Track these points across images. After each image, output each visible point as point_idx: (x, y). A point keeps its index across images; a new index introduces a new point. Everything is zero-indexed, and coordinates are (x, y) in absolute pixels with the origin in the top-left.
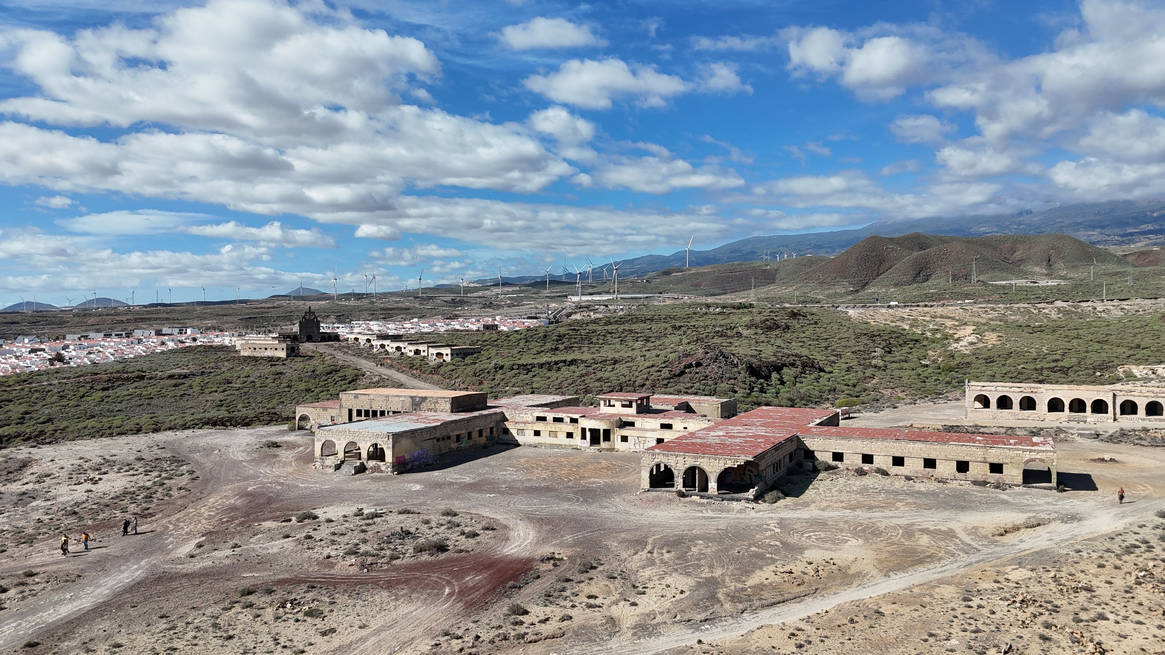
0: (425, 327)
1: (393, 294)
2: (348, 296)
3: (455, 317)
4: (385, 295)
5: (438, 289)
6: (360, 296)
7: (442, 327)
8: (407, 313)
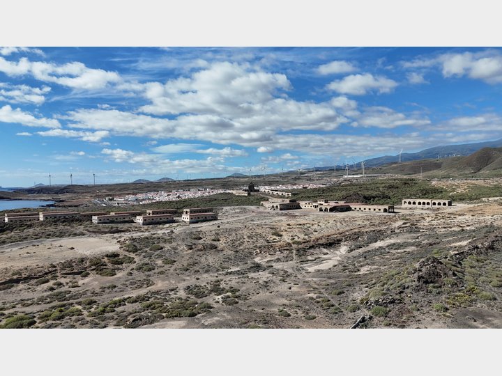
0: (284, 188)
1: (271, 175)
2: (255, 176)
3: (296, 184)
6: (259, 176)
7: (290, 188)
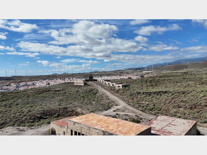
0: (116, 78)
1: (110, 71)
2: (102, 72)
3: (121, 76)
4: (109, 72)
5: (118, 70)
6: (104, 72)
7: (119, 78)
8: (112, 75)
